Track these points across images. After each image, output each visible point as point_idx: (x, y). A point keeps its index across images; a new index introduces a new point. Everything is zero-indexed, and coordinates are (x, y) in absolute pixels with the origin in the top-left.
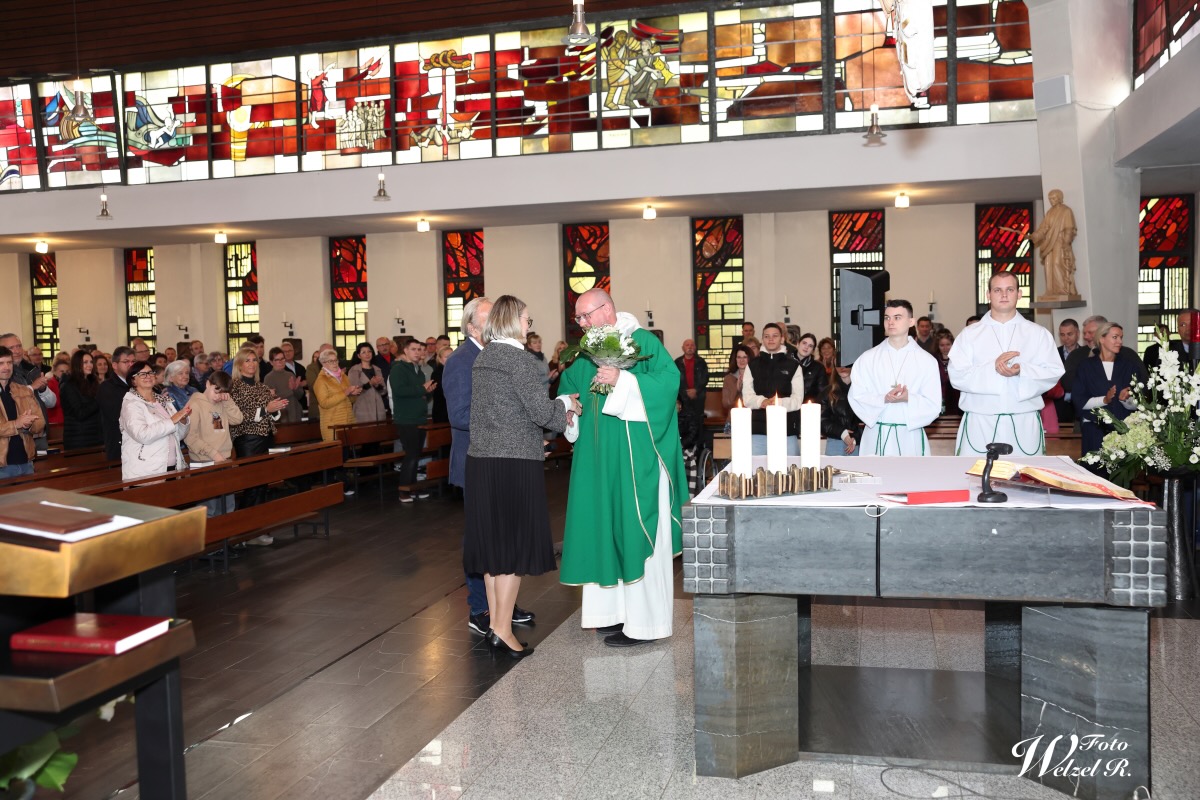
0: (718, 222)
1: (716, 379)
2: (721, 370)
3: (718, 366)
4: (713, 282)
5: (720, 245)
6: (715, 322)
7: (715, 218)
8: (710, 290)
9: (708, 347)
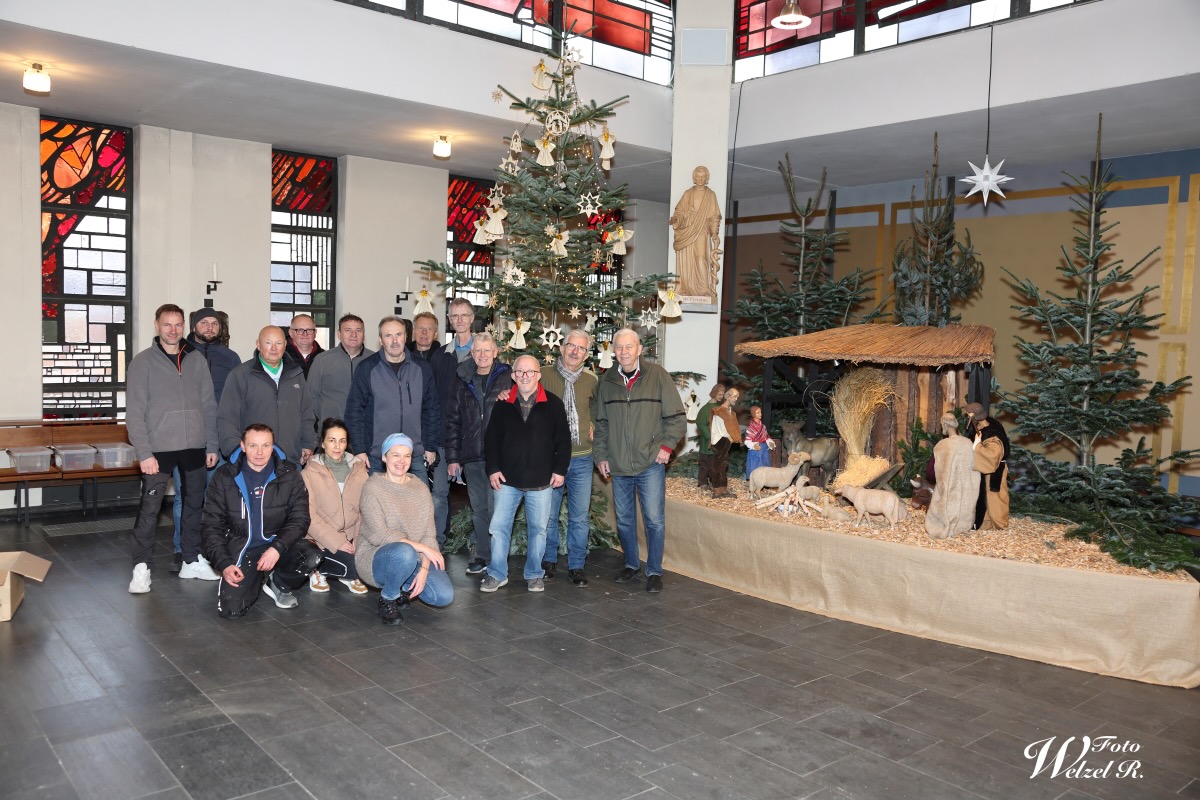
0: (84, 130)
1: (77, 395)
2: (86, 380)
3: (80, 372)
4: (72, 231)
5: (86, 170)
6: (76, 299)
7: (79, 123)
8: (66, 244)
9: (61, 341)
